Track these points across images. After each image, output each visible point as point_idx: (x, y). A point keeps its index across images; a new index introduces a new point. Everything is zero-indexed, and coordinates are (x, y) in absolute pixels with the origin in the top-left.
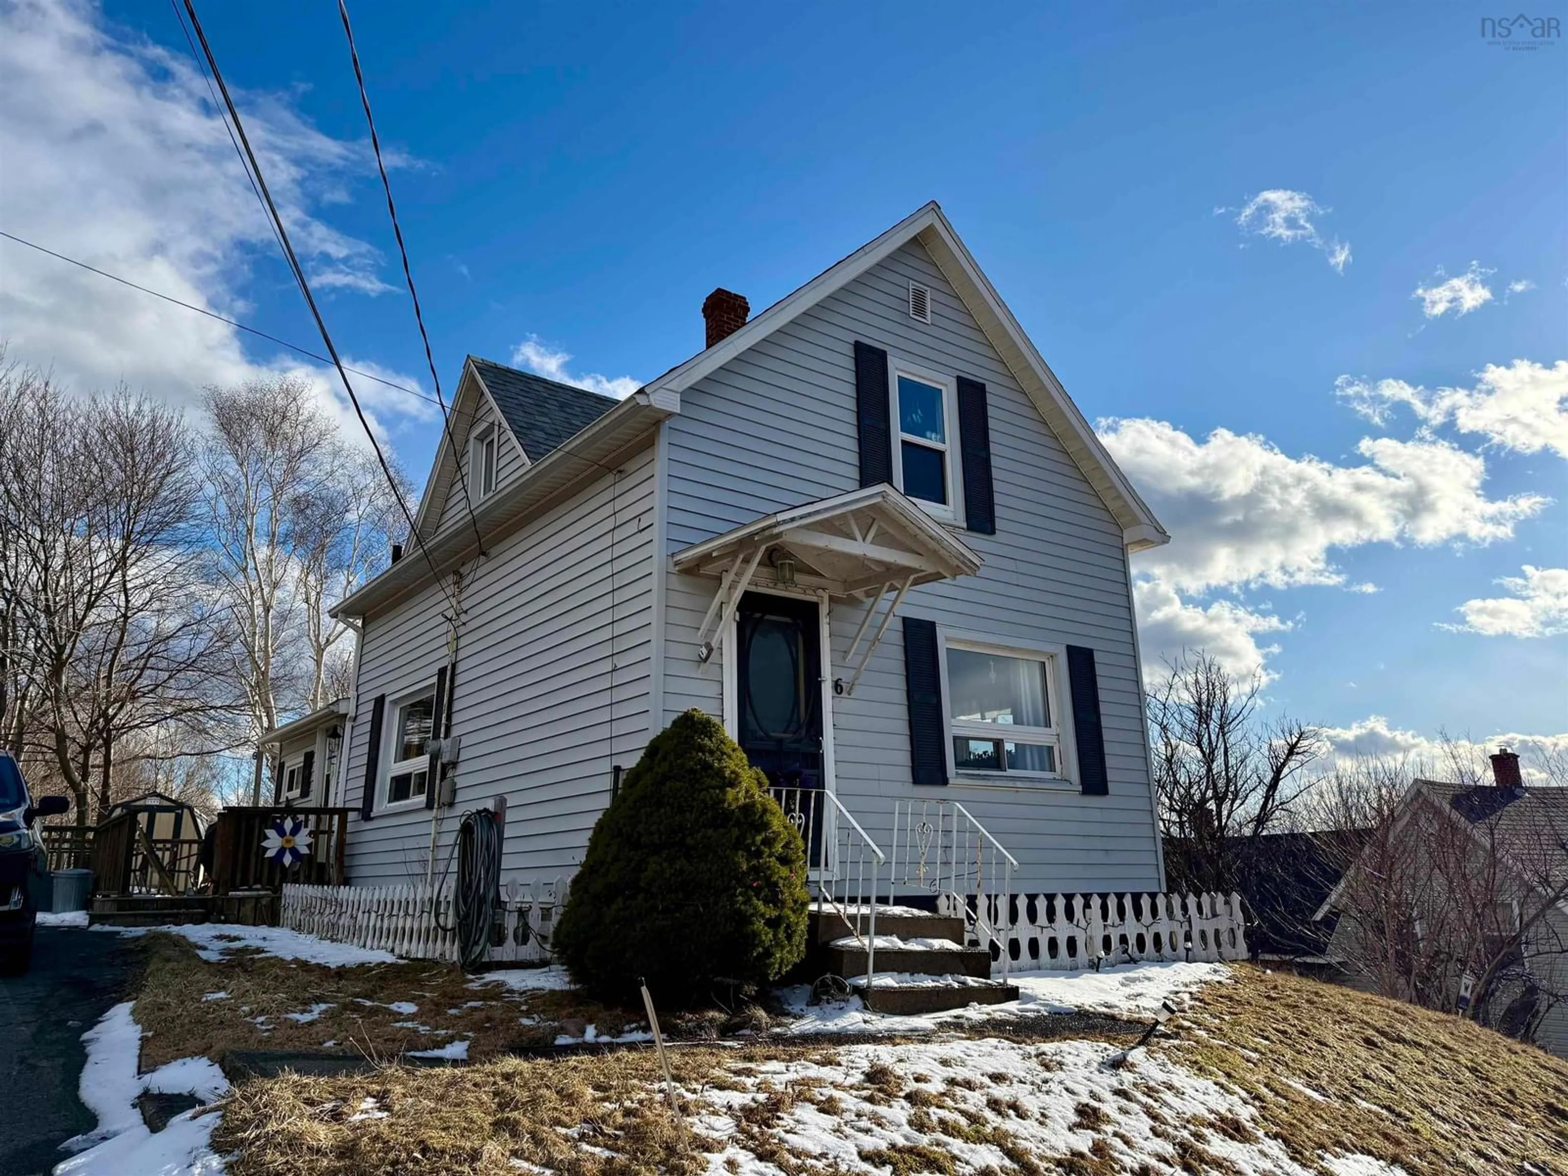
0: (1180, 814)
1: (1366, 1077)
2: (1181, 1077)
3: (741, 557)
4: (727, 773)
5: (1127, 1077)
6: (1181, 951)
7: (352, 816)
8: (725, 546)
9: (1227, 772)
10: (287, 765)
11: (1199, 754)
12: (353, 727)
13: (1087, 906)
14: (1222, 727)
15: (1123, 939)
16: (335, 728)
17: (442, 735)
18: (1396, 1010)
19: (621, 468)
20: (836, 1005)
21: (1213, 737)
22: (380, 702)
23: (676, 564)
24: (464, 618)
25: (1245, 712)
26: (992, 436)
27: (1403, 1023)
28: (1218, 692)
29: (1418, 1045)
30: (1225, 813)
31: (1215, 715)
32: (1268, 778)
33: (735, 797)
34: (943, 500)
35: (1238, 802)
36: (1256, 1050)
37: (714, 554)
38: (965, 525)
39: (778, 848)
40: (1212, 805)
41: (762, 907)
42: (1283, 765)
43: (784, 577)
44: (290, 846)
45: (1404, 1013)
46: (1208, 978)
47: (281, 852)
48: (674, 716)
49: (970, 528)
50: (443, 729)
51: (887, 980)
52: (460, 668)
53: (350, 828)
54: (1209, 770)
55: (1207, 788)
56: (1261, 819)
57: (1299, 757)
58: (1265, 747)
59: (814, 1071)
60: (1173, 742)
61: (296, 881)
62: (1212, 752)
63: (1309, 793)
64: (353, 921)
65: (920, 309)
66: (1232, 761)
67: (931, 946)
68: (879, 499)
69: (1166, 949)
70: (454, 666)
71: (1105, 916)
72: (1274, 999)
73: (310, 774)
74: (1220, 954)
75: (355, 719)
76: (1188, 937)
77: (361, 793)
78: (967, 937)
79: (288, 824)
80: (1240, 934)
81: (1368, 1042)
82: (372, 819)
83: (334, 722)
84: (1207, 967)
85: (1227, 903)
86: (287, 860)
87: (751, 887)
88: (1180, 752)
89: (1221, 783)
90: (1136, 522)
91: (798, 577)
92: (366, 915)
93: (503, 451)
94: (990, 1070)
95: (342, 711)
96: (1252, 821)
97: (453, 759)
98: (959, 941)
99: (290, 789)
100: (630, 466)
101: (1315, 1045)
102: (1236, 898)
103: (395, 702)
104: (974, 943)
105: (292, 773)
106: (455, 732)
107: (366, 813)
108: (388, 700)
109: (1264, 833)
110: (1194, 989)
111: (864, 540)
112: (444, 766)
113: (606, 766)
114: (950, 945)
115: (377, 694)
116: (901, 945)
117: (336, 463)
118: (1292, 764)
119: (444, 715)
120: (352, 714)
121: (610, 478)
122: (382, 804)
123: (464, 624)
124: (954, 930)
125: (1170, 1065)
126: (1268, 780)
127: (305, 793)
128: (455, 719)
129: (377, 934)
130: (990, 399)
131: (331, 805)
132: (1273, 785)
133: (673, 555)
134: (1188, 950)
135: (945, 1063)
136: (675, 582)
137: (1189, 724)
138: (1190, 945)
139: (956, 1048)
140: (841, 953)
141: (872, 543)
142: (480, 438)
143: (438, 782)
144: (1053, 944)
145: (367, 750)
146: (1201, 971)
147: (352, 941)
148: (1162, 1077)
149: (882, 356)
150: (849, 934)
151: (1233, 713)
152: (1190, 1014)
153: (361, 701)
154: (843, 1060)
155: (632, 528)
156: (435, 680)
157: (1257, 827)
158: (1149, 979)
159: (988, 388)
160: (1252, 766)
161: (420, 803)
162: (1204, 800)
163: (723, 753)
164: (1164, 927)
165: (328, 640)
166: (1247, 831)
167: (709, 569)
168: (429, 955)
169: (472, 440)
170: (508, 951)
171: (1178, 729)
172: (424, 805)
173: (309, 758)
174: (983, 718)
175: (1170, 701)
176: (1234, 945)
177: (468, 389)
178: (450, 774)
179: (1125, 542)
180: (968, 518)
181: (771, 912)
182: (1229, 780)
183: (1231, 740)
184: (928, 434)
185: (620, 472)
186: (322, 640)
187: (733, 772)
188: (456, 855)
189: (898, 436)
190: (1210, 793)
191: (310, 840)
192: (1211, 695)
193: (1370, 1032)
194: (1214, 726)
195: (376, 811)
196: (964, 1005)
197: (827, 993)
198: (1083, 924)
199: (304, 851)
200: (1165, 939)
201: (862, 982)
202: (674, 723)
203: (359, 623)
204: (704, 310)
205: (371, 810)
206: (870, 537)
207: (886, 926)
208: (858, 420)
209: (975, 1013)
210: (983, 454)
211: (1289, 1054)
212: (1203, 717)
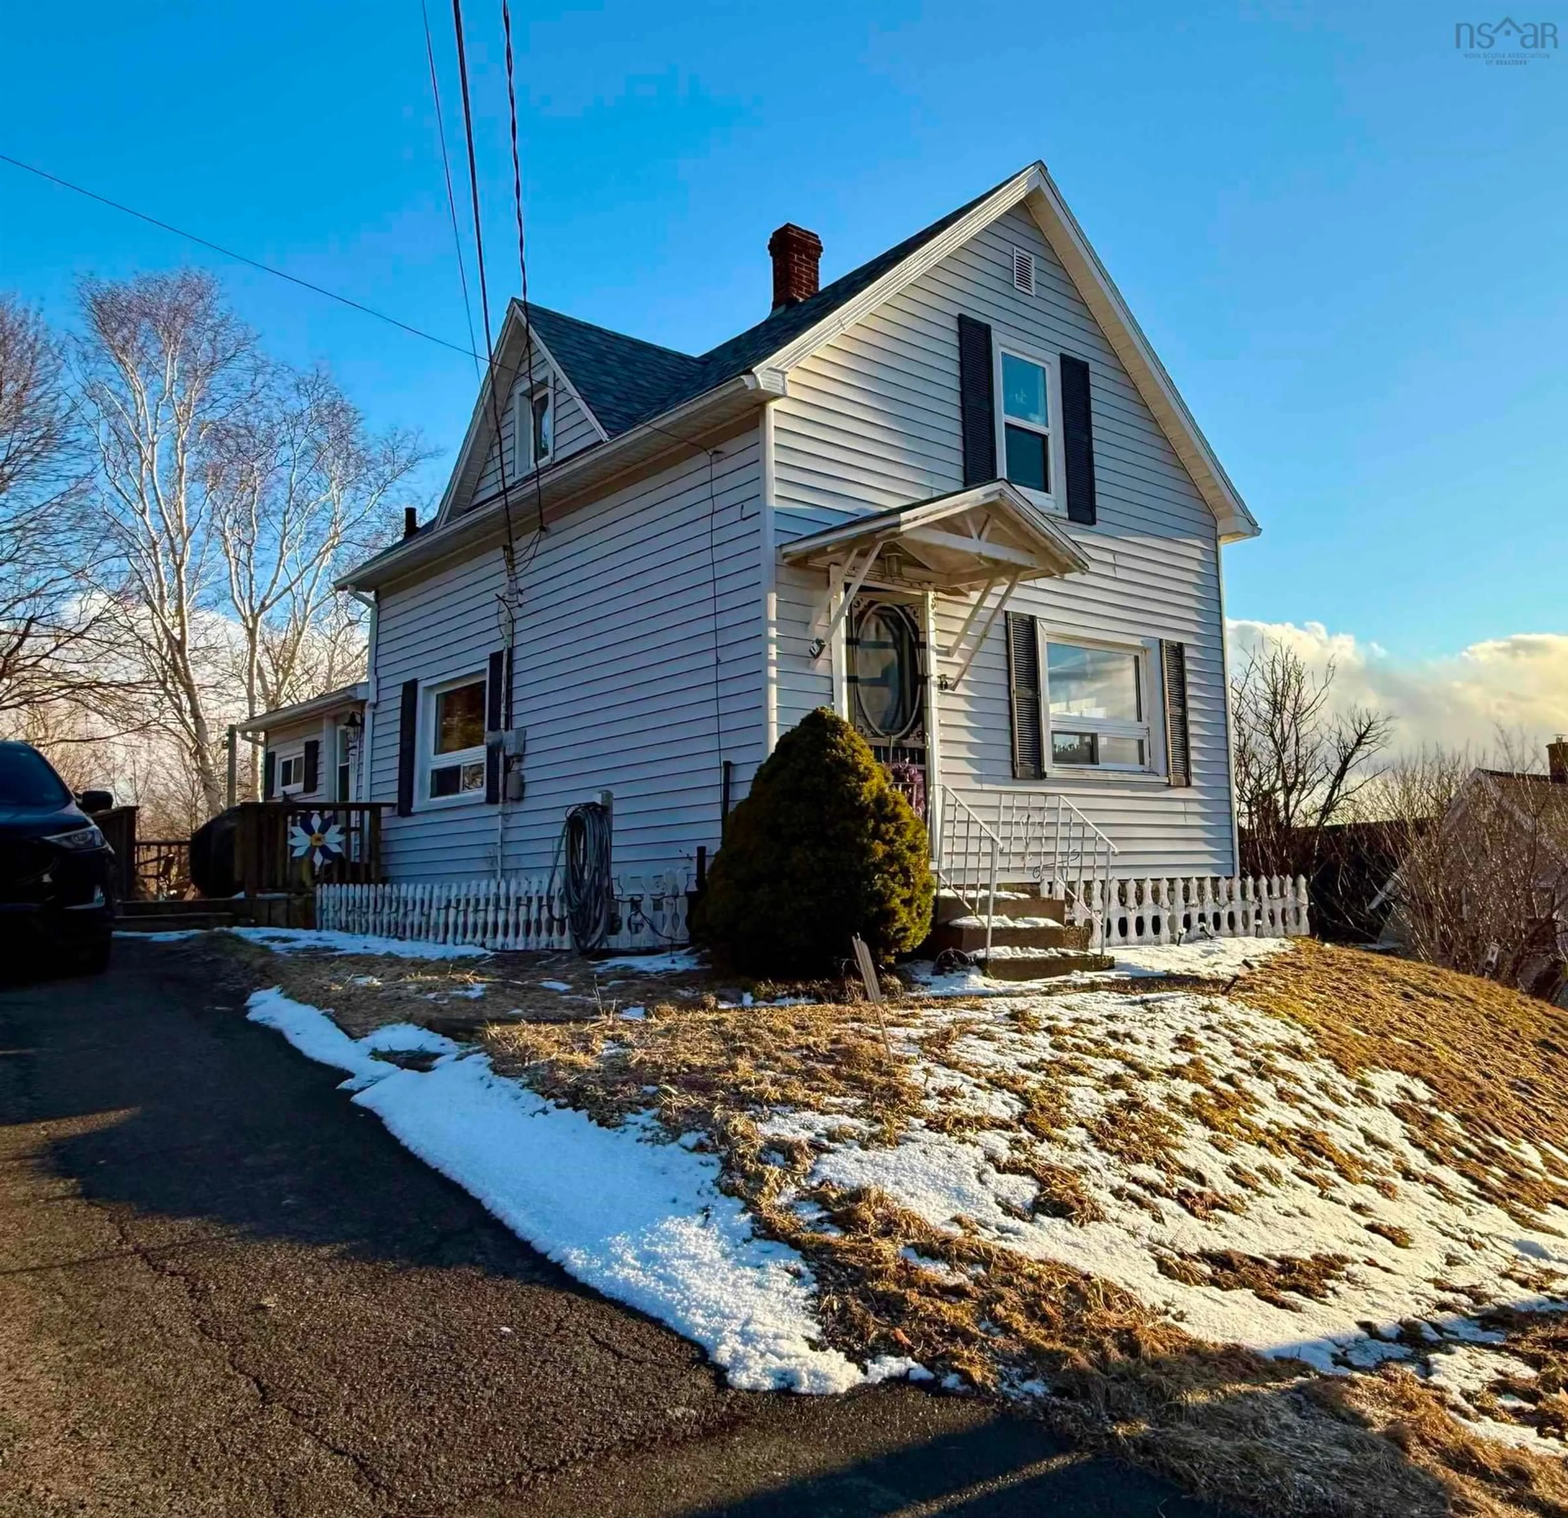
0: (1249, 804)
1: (1402, 1020)
2: (1255, 1017)
3: (855, 551)
4: (861, 768)
5: (1215, 1018)
6: (1252, 928)
7: (385, 811)
8: (838, 541)
9: (1297, 762)
10: (277, 756)
11: (1271, 746)
12: (374, 715)
13: (1171, 889)
14: (1294, 718)
15: (1202, 918)
16: (353, 716)
17: (502, 726)
18: (1432, 972)
19: (718, 448)
20: (957, 974)
21: (1286, 728)
22: (410, 689)
23: (785, 556)
24: (522, 599)
25: (1318, 702)
26: (1095, 419)
27: (1437, 981)
28: (1293, 681)
29: (1446, 998)
30: (1292, 803)
31: (1289, 704)
32: (1336, 768)
33: (869, 790)
34: (1046, 489)
35: (1305, 792)
36: (1314, 1001)
37: (829, 549)
38: (1066, 515)
39: (909, 835)
40: (1280, 797)
41: (898, 890)
42: (1351, 754)
43: (891, 570)
44: (320, 844)
45: (1437, 974)
46: (1275, 950)
47: (311, 851)
48: (803, 715)
49: (1071, 519)
50: (503, 719)
51: (1003, 952)
52: (518, 654)
53: (384, 825)
54: (1280, 760)
55: (1277, 779)
56: (1327, 809)
57: (1367, 747)
58: (1335, 736)
59: (968, 1015)
60: (1246, 733)
61: (329, 881)
62: (1284, 741)
63: (1373, 783)
64: (424, 919)
65: (1024, 279)
66: (1302, 751)
67: (1036, 923)
68: (996, 497)
69: (1239, 927)
70: (511, 651)
71: (1186, 899)
72: (1329, 965)
73: (316, 766)
74: (1285, 930)
75: (375, 706)
76: (1258, 915)
77: (395, 787)
78: (1067, 917)
79: (316, 822)
80: (1304, 912)
81: (1406, 995)
82: (410, 814)
83: (351, 710)
84: (1275, 941)
85: (1295, 884)
86: (318, 859)
87: (887, 872)
88: (1252, 743)
89: (1291, 773)
90: (1231, 513)
91: (906, 570)
92: (443, 912)
93: (561, 413)
94: (1106, 1013)
95: (361, 697)
96: (1316, 811)
97: (519, 752)
98: (1059, 919)
99: (286, 782)
100: (729, 447)
101: (1361, 998)
102: (1302, 880)
103: (430, 688)
104: (1071, 922)
105: (287, 765)
106: (517, 723)
107: (404, 807)
108: (421, 686)
109: (1327, 824)
110: (1263, 958)
111: (979, 537)
112: (507, 760)
113: (714, 761)
114: (1052, 923)
115: (407, 678)
116: (1011, 924)
117: (259, 381)
118: (1359, 755)
119: (503, 705)
120: (373, 700)
121: (703, 458)
122: (422, 799)
123: (520, 606)
124: (1056, 909)
125: (1247, 1009)
126: (1335, 771)
127: (311, 785)
128: (517, 709)
129: (460, 930)
130: (1093, 380)
131: (352, 799)
132: (1340, 776)
133: (781, 546)
134: (1258, 926)
135: (1068, 1008)
136: (784, 574)
137: (1264, 714)
138: (1260, 922)
139: (1075, 999)
140: (960, 929)
141: (988, 541)
142: (529, 395)
143: (501, 775)
144: (1140, 922)
145: (398, 740)
146: (1270, 944)
147: (427, 937)
148: (1243, 1017)
149: (986, 330)
150: (967, 913)
151: (1307, 703)
152: (1259, 976)
153: (382, 686)
154: (989, 1007)
155: (734, 514)
156: (486, 665)
157: (1322, 817)
158: (1223, 952)
159: (1092, 367)
160: (1321, 756)
161: (479, 796)
162: (1273, 790)
163: (854, 751)
164: (1237, 907)
165: (263, 604)
166: (1312, 823)
167: (818, 562)
168: (533, 946)
169: (517, 396)
170: (622, 940)
171: (1252, 719)
172: (483, 800)
173: (312, 749)
174: (1068, 709)
175: (1246, 691)
176: (1298, 922)
177: (512, 337)
178: (515, 767)
179: (1219, 532)
180: (1070, 507)
181: (906, 893)
182: (1298, 771)
183: (1303, 730)
184: (1031, 415)
185: (716, 452)
186: (257, 605)
187: (866, 768)
188: (563, 848)
189: (1002, 418)
190: (1279, 784)
191: (341, 838)
192: (1287, 685)
193: (1409, 989)
194: (1287, 716)
195: (417, 805)
196: (1068, 972)
197: (950, 964)
198: (1167, 903)
199: (336, 849)
200: (1239, 917)
201: (981, 953)
202: (804, 722)
203: (370, 596)
204: (770, 247)
205: (411, 805)
206: (985, 534)
207: (1000, 906)
208: (962, 401)
209: (1078, 977)
210: (1086, 439)
211: (1341, 1004)
212: (1277, 707)
